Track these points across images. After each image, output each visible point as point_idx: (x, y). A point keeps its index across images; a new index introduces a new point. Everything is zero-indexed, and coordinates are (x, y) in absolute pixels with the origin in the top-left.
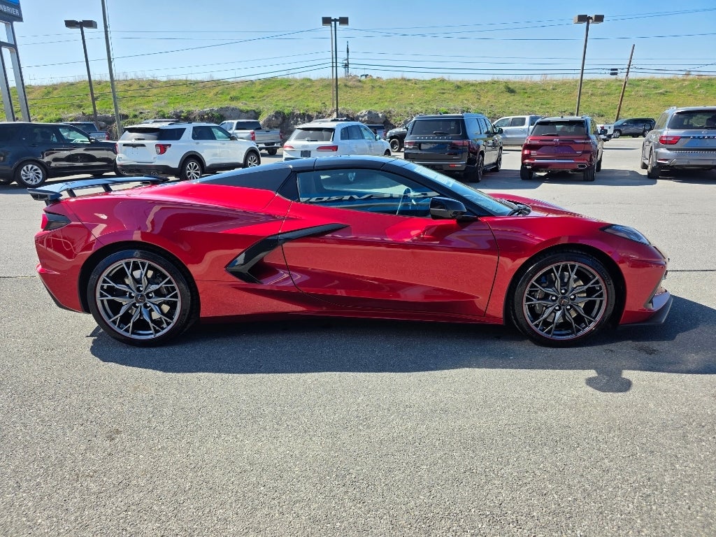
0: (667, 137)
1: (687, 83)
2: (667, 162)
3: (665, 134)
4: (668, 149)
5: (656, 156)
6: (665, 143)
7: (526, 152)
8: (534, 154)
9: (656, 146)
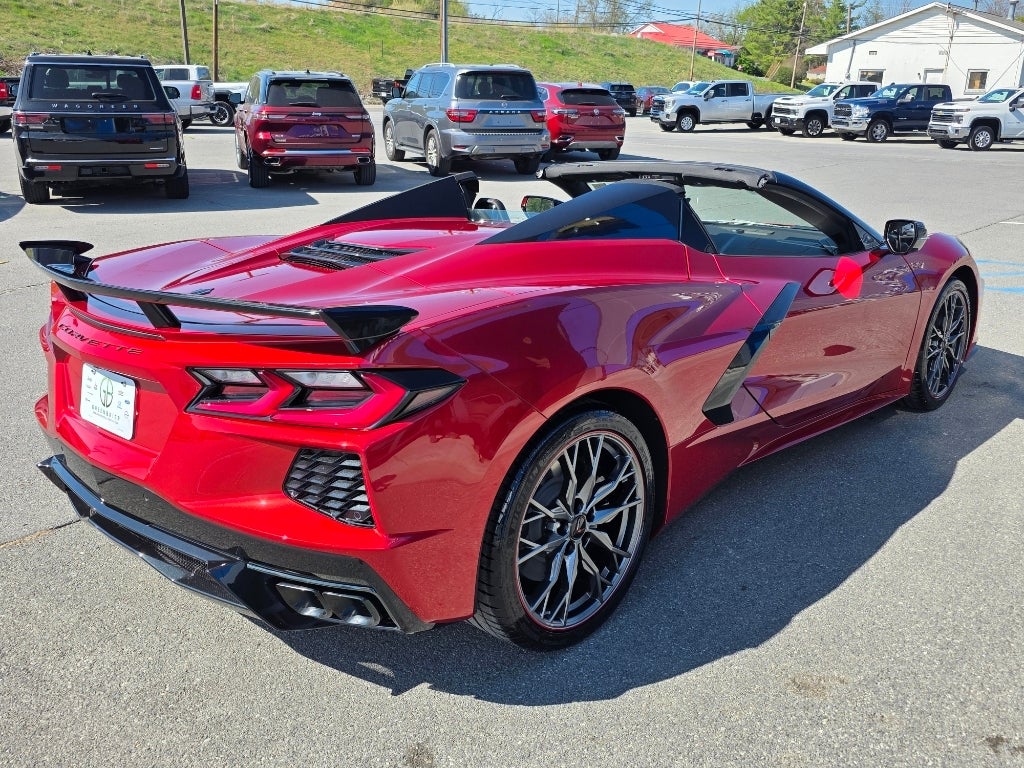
0: (459, 110)
1: (294, 16)
2: (466, 150)
3: (454, 105)
4: (464, 130)
5: (446, 139)
6: (458, 120)
7: (261, 136)
8: (280, 138)
9: (443, 125)
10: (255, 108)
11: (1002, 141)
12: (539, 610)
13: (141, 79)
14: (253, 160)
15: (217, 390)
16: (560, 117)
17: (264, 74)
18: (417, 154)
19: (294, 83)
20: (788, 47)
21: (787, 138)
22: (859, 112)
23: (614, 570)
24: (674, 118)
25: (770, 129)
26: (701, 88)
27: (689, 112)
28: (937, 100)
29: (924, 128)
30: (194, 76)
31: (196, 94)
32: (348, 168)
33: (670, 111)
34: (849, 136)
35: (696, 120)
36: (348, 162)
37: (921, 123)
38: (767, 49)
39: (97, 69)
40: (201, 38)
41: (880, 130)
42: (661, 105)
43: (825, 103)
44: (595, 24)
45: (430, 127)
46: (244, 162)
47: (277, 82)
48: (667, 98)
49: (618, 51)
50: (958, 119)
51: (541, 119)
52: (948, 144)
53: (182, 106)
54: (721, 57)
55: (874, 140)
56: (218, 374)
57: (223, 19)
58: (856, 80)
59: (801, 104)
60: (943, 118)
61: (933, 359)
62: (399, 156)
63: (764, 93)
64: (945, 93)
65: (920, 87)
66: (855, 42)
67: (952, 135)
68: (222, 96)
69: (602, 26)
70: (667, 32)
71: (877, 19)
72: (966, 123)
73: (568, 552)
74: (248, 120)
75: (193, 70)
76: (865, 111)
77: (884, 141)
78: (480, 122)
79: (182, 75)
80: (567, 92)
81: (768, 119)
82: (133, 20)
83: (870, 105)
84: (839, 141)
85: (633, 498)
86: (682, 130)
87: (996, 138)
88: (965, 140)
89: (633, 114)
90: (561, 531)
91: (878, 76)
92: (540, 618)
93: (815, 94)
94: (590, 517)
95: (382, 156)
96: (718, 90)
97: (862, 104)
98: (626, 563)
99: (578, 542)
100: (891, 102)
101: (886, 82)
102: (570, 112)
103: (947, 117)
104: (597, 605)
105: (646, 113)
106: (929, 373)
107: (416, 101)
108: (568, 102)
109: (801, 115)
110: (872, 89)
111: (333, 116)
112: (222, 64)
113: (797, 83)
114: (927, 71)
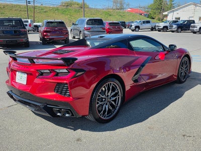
0: (87, 28)
1: (51, 9)
3: (86, 26)
4: (88, 32)
5: (84, 34)
6: (87, 30)
7: (45, 34)
8: (49, 34)
9: (83, 31)
10: (43, 28)
12: (101, 115)
13: (20, 22)
14: (43, 39)
15: (42, 74)
16: (109, 29)
17: (45, 21)
18: (78, 37)
19: (51, 22)
20: (160, 13)
21: (160, 32)
22: (175, 26)
23: (115, 109)
24: (134, 28)
25: (156, 30)
26: (140, 22)
27: (137, 27)
28: (192, 23)
29: (189, 29)
30: (29, 22)
31: (30, 26)
32: (63, 40)
33: (133, 27)
34: (173, 32)
35: (139, 29)
36: (64, 39)
38: (155, 13)
39: (10, 20)
40: (31, 14)
41: (180, 30)
42: (131, 26)
43: (167, 24)
44: (117, 9)
45: (81, 31)
46: (41, 39)
47: (48, 22)
48: (133, 24)
49: (122, 14)
50: (196, 27)
51: (104, 29)
52: (195, 33)
53: (28, 28)
54: (145, 15)
55: (178, 32)
56: (42, 71)
57: (35, 9)
58: (174, 19)
59: (162, 25)
60: (193, 27)
61: (181, 73)
62: (74, 37)
63: (154, 23)
64: (194, 22)
65: (188, 21)
66: (173, 11)
67: (195, 31)
68: (35, 26)
69: (119, 9)
70: (133, 10)
71: (179, 6)
72: (198, 28)
73: (106, 105)
74: (42, 30)
75: (29, 20)
76: (176, 26)
77: (181, 32)
78: (91, 30)
79: (27, 22)
80: (110, 23)
81: (155, 28)
82: (15, 10)
83: (177, 25)
84: (171, 33)
85: (119, 95)
86: (136, 31)
88: (198, 32)
89: (125, 28)
90: (105, 101)
91: (179, 19)
92: (101, 117)
93: (165, 23)
94: (110, 98)
95: (70, 38)
96: (144, 22)
98: (118, 108)
99: (108, 103)
100: (182, 24)
101: (181, 20)
102: (111, 27)
103: (194, 27)
104: (112, 115)
105: (128, 27)
106: (181, 76)
107: (78, 26)
108: (110, 25)
109: (162, 27)
110: (178, 21)
111: (60, 29)
112: (35, 19)
113: (162, 20)
114: (190, 17)
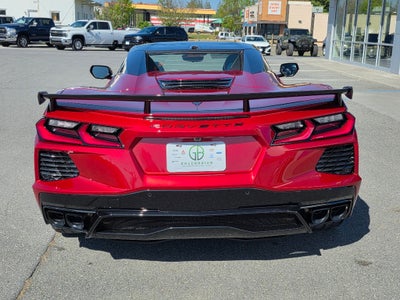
11: (86, 46)
22: (11, 31)
29: (46, 40)
34: (6, 45)
37: (46, 37)
41: (24, 41)
50: (65, 35)
52: (61, 47)
55: (22, 46)
60: (57, 35)
64: (51, 22)
67: (64, 43)
72: (69, 37)
76: (14, 31)
77: (26, 46)
83: (15, 27)
87: (84, 44)
88: (70, 46)
97: (10, 27)
100: (26, 27)
103: (60, 34)
114: (29, 11)
